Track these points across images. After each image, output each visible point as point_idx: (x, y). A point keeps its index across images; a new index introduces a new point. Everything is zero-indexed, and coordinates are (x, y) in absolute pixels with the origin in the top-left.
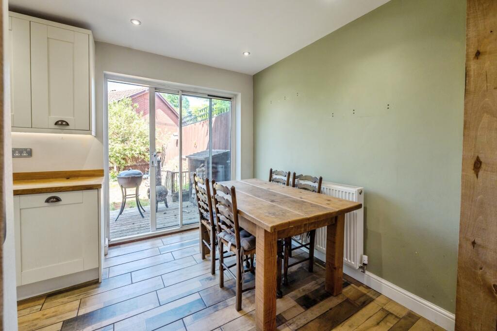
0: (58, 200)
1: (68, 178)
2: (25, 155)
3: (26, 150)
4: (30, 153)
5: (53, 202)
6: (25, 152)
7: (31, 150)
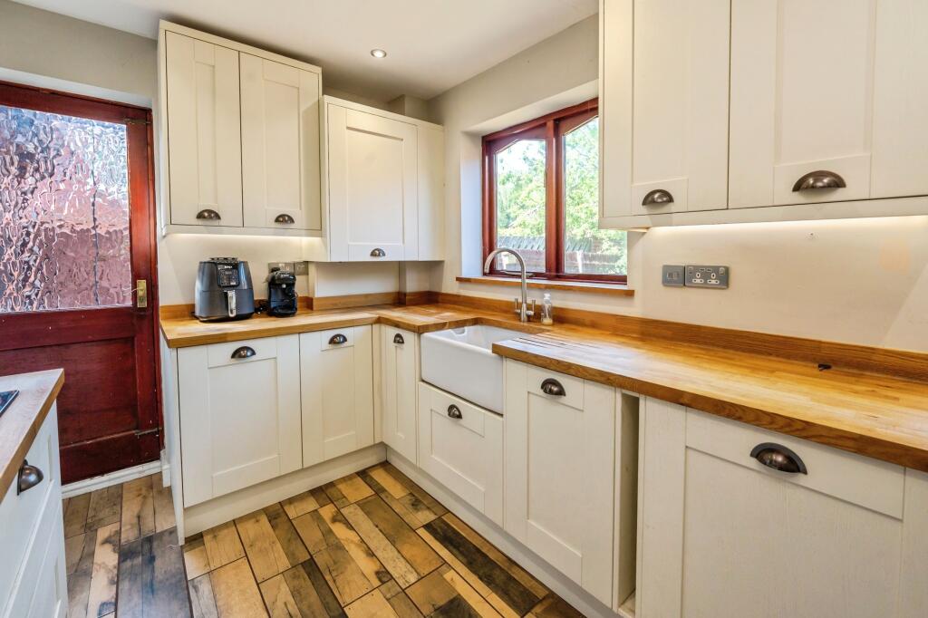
0: (793, 466)
1: (824, 366)
2: (713, 282)
3: (716, 269)
4: (723, 278)
5: (772, 464)
6: (713, 275)
7: (727, 270)
